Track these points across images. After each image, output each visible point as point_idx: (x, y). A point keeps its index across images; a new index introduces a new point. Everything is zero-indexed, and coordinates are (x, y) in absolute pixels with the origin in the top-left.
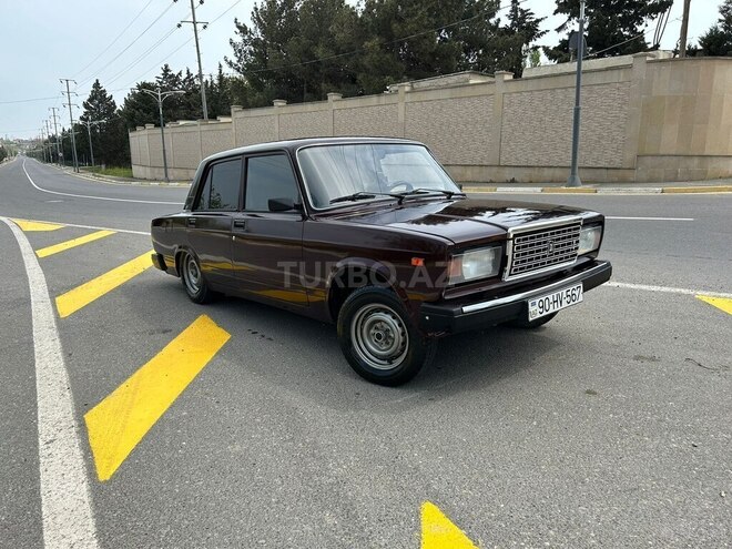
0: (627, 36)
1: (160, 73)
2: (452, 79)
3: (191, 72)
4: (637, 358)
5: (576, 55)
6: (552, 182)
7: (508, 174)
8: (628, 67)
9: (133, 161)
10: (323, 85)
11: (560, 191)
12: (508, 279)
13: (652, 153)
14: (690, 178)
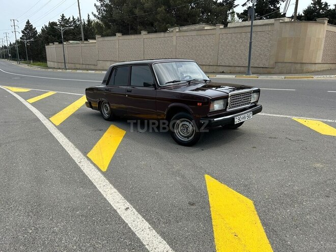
0: (272, 9)
1: (60, 18)
2: (197, 27)
3: (75, 18)
4: (270, 138)
5: (250, 18)
6: (239, 73)
7: (221, 69)
8: (272, 24)
9: (48, 59)
10: (139, 27)
11: (243, 77)
12: (228, 110)
13: (281, 61)
14: (297, 72)
